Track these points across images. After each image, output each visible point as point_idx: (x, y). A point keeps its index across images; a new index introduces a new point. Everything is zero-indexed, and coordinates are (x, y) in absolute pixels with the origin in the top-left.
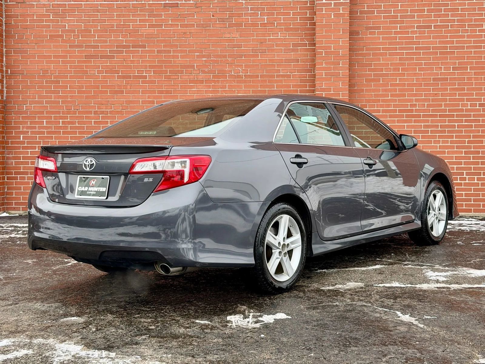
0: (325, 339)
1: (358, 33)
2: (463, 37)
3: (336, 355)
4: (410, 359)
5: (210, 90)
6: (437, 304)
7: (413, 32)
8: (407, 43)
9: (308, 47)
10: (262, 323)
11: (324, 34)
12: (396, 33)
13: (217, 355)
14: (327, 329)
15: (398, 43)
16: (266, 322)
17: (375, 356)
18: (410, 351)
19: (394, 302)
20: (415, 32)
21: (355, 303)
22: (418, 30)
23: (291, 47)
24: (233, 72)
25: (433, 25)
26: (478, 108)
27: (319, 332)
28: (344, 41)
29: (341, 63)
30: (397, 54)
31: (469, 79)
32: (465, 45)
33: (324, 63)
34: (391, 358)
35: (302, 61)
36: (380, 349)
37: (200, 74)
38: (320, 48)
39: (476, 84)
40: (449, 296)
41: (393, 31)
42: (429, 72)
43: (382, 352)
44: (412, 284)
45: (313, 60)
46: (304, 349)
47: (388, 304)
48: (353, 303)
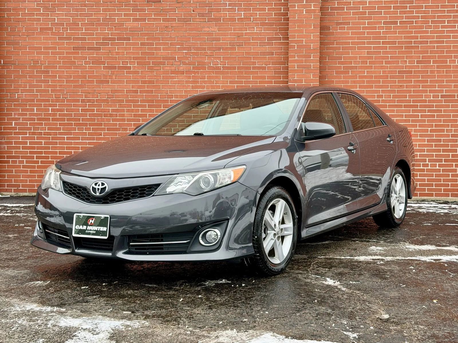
0: (254, 298)
1: (329, 29)
2: (427, 32)
4: (321, 314)
5: (190, 80)
6: (365, 273)
7: (380, 28)
8: (374, 38)
9: (282, 41)
11: (296, 29)
12: (364, 28)
13: (154, 310)
15: (366, 38)
16: (207, 286)
18: (324, 308)
19: (328, 271)
20: (383, 28)
21: (293, 271)
22: (385, 26)
23: (266, 41)
24: (212, 64)
26: (440, 99)
28: (314, 36)
29: (312, 56)
30: (365, 48)
31: (432, 72)
32: (429, 40)
33: (296, 56)
34: (305, 313)
35: (277, 54)
37: (181, 65)
38: (293, 42)
39: (438, 77)
40: (380, 266)
41: (362, 26)
42: (395, 65)
44: (352, 257)
45: (287, 53)
46: (232, 306)
47: (322, 272)
48: (291, 271)
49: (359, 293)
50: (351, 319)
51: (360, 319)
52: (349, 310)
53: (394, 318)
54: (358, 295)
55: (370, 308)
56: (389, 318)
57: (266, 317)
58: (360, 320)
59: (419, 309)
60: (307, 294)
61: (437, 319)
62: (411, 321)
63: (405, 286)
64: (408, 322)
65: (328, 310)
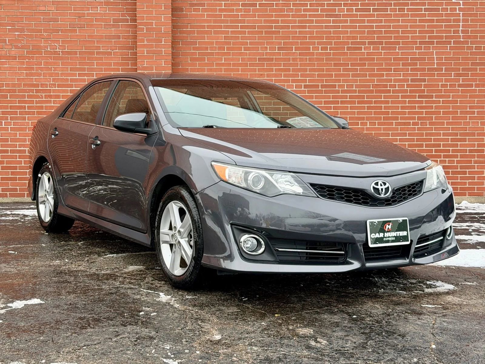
0: (66, 322)
1: (182, 10)
2: (288, 16)
3: (67, 337)
4: (142, 338)
5: (24, 66)
7: (237, 10)
8: (232, 22)
9: (129, 23)
10: (9, 309)
11: (145, 9)
12: (221, 10)
14: (74, 313)
15: (223, 21)
16: (14, 308)
17: (107, 336)
18: (147, 330)
19: (163, 284)
20: (241, 10)
21: (123, 285)
22: (243, 8)
23: (112, 23)
24: (49, 48)
25: (258, 3)
26: (303, 89)
27: (64, 315)
28: (166, 17)
29: (163, 41)
30: (222, 32)
31: (294, 59)
32: (290, 25)
33: (145, 40)
34: (123, 337)
35: (124, 37)
36: (117, 330)
37: (13, 49)
38: (141, 24)
39: (301, 65)
41: (218, 8)
42: (254, 52)
43: (117, 332)
45: (135, 37)
46: (36, 332)
47: (156, 286)
48: (121, 286)
49: (193, 310)
50: (176, 343)
51: (186, 341)
52: (177, 331)
53: (227, 339)
54: (191, 313)
55: (202, 328)
56: (220, 339)
57: (74, 345)
58: (186, 343)
59: (257, 327)
60: (132, 314)
61: (274, 338)
62: (245, 342)
63: (247, 299)
64: (241, 343)
65: (151, 333)
